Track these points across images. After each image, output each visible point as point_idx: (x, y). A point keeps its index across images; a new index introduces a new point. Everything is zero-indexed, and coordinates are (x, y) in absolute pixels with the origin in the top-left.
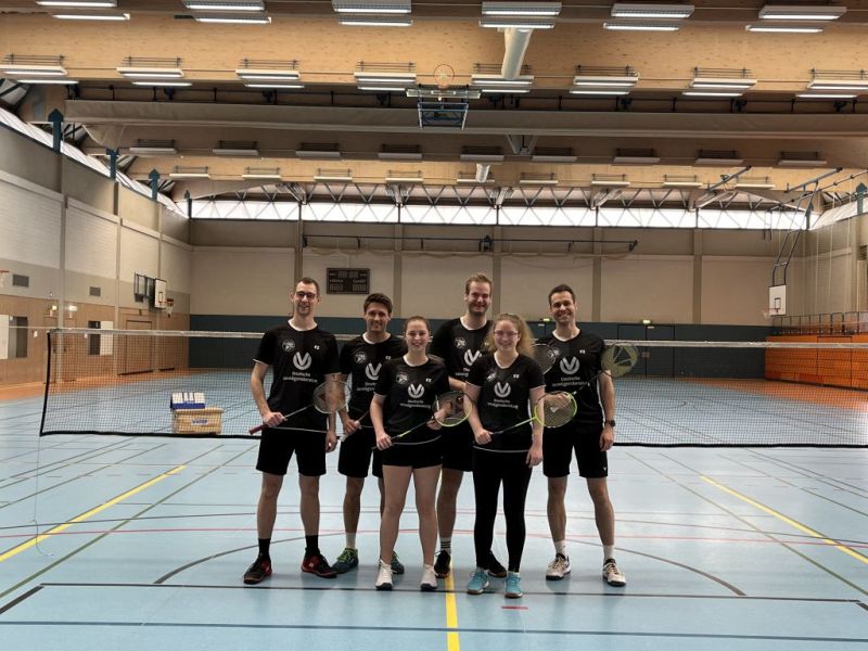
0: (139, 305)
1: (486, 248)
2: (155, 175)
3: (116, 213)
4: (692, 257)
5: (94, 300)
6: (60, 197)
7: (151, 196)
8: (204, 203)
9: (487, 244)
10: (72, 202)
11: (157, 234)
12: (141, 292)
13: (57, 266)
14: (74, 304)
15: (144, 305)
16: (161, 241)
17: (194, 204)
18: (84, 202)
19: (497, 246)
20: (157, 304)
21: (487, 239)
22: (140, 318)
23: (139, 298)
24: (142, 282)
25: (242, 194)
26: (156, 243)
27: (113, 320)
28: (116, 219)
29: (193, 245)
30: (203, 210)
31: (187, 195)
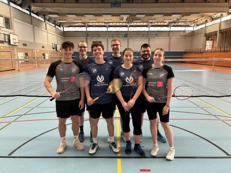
0: (53, 50)
1: (126, 36)
2: (55, 21)
3: (46, 30)
4: (169, 37)
5: (43, 49)
6: (32, 26)
7: (54, 26)
8: (66, 28)
9: (126, 35)
10: (35, 27)
11: (56, 35)
12: (54, 47)
13: (34, 42)
14: (38, 50)
15: (55, 50)
16: (57, 36)
17: (64, 28)
18: (38, 27)
19: (128, 36)
20: (58, 50)
21: (126, 34)
22: (54, 53)
23: (53, 48)
24: (54, 45)
25: (74, 26)
26: (56, 36)
27: (48, 53)
28: (46, 31)
29: (65, 37)
30: (66, 29)
31: (63, 26)
